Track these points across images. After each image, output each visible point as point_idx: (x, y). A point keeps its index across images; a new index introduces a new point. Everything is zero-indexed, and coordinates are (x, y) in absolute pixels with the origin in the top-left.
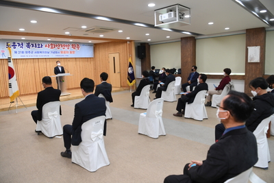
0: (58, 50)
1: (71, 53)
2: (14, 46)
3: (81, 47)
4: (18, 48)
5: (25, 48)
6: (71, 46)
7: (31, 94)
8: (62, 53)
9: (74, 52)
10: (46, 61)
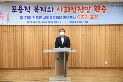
0: (73, 15)
1: (92, 17)
2: (21, 10)
3: (109, 9)
4: (25, 13)
5: (33, 13)
6: (93, 8)
7: (36, 68)
8: (79, 18)
9: (96, 17)
10: (58, 28)
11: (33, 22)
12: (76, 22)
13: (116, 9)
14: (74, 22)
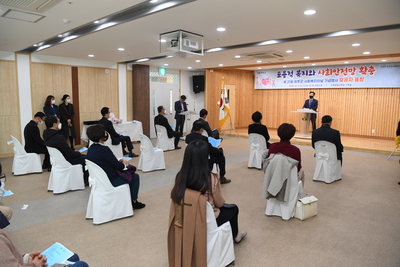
0: (336, 78)
2: (284, 75)
5: (295, 77)
8: (341, 81)
9: (362, 79)
10: (319, 92)
11: (294, 86)
12: (338, 85)
13: (387, 70)
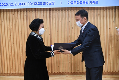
10: (50, 14)
11: (9, 4)
12: (78, 3)
14: (75, 2)
